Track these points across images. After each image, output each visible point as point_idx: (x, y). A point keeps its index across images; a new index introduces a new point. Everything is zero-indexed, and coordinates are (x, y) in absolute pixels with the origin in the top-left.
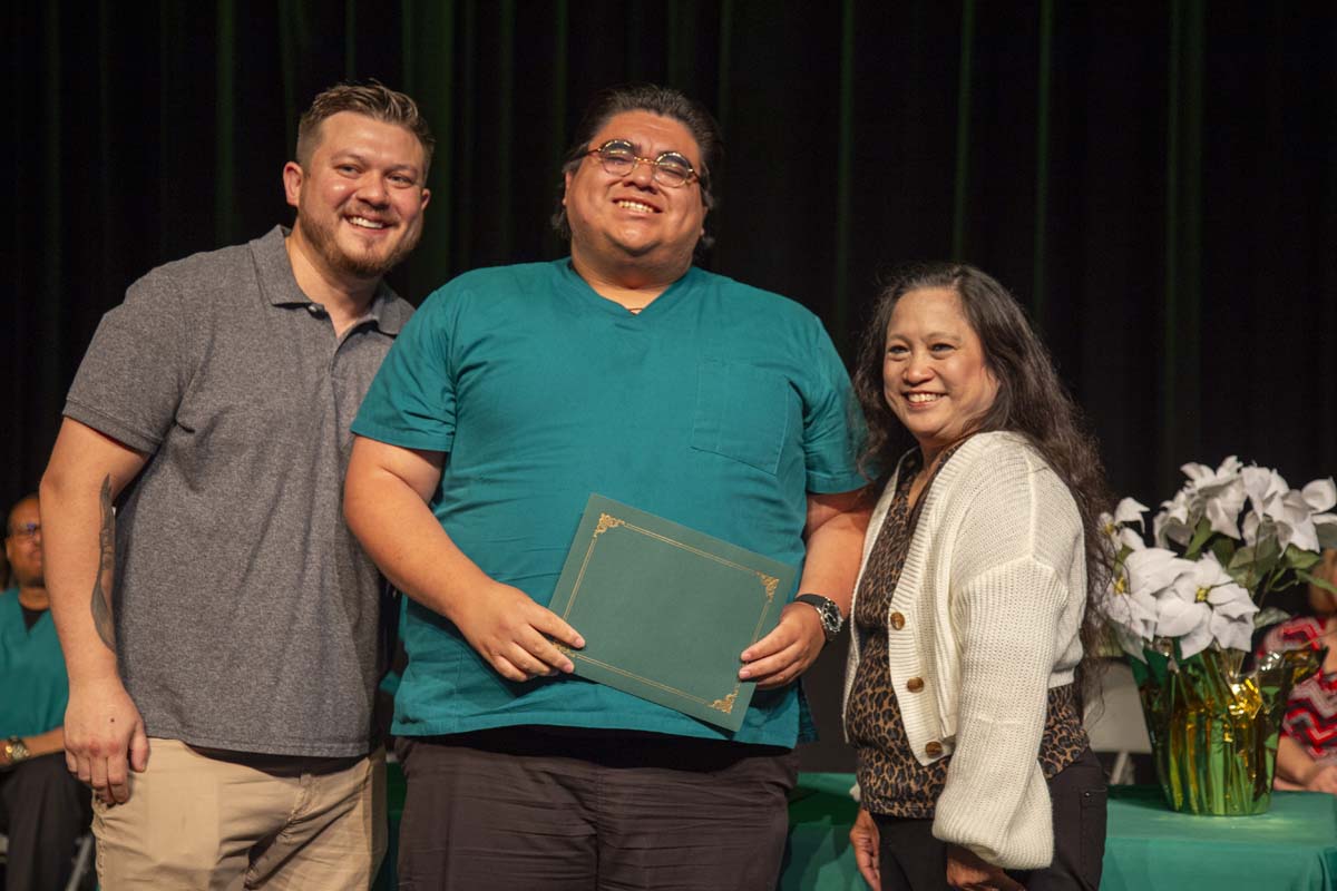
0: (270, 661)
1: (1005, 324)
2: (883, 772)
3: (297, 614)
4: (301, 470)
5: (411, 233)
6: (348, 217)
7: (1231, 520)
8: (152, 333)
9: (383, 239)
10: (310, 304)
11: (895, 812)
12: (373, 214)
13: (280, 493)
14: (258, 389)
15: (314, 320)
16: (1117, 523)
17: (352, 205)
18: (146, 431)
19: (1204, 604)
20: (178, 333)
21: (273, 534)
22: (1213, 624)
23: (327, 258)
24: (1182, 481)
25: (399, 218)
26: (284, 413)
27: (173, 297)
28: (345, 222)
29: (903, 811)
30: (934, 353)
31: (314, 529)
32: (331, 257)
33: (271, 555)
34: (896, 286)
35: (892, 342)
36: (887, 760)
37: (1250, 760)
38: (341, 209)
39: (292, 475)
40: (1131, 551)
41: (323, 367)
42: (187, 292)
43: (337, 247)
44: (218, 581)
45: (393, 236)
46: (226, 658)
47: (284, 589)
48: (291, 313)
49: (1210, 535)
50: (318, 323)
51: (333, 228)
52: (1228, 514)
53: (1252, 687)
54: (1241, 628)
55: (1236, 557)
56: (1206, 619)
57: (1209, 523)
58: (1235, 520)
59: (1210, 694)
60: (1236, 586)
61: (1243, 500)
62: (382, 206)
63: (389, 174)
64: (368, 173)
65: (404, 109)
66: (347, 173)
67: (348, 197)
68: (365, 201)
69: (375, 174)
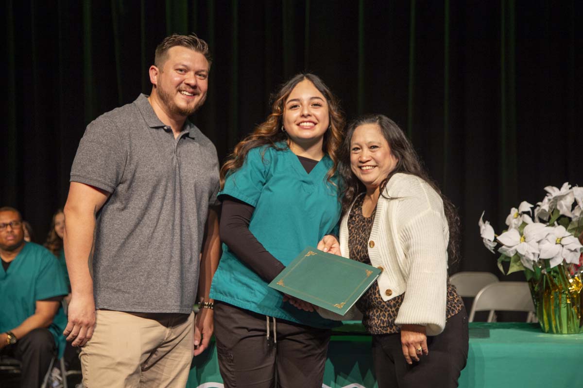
0: (164, 275)
1: (398, 138)
2: (380, 316)
3: (173, 255)
4: (170, 195)
5: (203, 98)
6: (180, 91)
7: (568, 209)
8: (107, 142)
9: (193, 100)
10: (165, 126)
11: (388, 332)
12: (191, 90)
13: (162, 205)
14: (152, 163)
15: (166, 133)
16: (520, 212)
17: (183, 86)
18: (110, 184)
19: (560, 245)
20: (117, 142)
21: (160, 221)
22: (563, 253)
23: (169, 107)
24: (545, 193)
25: (200, 92)
26: (162, 172)
27: (113, 127)
28: (179, 93)
29: (392, 331)
30: (371, 150)
31: (176, 219)
32: (171, 107)
33: (160, 231)
34: (354, 124)
35: (354, 146)
36: (381, 311)
37: (578, 310)
38: (178, 88)
39: (167, 198)
40: (527, 224)
41: (172, 152)
42: (119, 124)
43: (174, 103)
44: (140, 244)
45: (197, 99)
46: (146, 275)
47: (167, 245)
48: (157, 130)
49: (558, 216)
50: (167, 134)
51: (173, 95)
52: (567, 207)
53: (578, 279)
54: (575, 255)
55: (570, 225)
56: (561, 251)
57: (559, 211)
58: (570, 209)
59: (561, 283)
60: (573, 237)
61: (573, 201)
62: (195, 87)
63: (197, 73)
64: (189, 73)
65: (203, 46)
66: (180, 72)
67: (181, 83)
68: (188, 84)
69: (192, 73)
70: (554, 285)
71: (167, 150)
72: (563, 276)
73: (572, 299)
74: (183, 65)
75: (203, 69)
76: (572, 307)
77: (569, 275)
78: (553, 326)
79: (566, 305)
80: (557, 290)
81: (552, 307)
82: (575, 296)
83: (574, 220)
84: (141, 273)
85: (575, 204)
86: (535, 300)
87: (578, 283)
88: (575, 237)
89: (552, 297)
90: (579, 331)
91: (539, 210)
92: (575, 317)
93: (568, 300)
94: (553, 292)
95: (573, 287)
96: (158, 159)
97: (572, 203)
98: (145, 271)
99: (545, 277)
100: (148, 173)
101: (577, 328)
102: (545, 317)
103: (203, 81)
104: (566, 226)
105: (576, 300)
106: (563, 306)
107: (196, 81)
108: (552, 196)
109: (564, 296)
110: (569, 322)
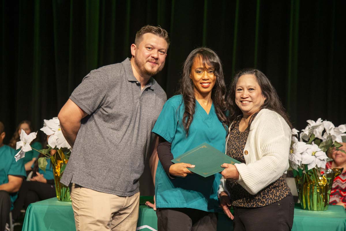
9: (156, 66)
10: (137, 81)
17: (150, 58)
19: (314, 156)
24: (307, 124)
30: (249, 91)
34: (239, 74)
35: (238, 88)
37: (324, 197)
38: (147, 59)
40: (295, 142)
41: (138, 98)
43: (144, 68)
48: (132, 83)
49: (314, 138)
52: (319, 133)
53: (324, 178)
54: (323, 163)
55: (321, 144)
56: (315, 160)
57: (314, 135)
58: (321, 134)
59: (314, 179)
60: (322, 152)
61: (323, 129)
62: (157, 59)
63: (159, 50)
64: (154, 50)
65: (165, 34)
66: (149, 49)
67: (149, 56)
68: (153, 57)
69: (156, 50)
70: (310, 181)
71: (135, 96)
72: (315, 175)
73: (321, 189)
74: (151, 45)
75: (163, 48)
76: (320, 194)
77: (319, 175)
78: (309, 206)
79: (316, 193)
80: (311, 184)
81: (308, 194)
82: (322, 188)
83: (324, 141)
84: (105, 168)
85: (324, 131)
86: (298, 189)
87: (324, 180)
88: (324, 152)
89: (308, 188)
90: (324, 209)
91: (302, 134)
92: (322, 200)
93: (318, 190)
94: (309, 185)
95: (322, 182)
96: (128, 102)
97: (322, 131)
98: (108, 167)
99: (304, 175)
100: (120, 110)
101: (323, 208)
102: (304, 200)
103: (162, 55)
104: (318, 145)
105: (323, 190)
106: (315, 193)
107: (158, 55)
108: (311, 126)
109: (316, 187)
110: (318, 204)
